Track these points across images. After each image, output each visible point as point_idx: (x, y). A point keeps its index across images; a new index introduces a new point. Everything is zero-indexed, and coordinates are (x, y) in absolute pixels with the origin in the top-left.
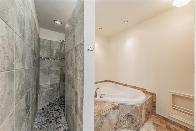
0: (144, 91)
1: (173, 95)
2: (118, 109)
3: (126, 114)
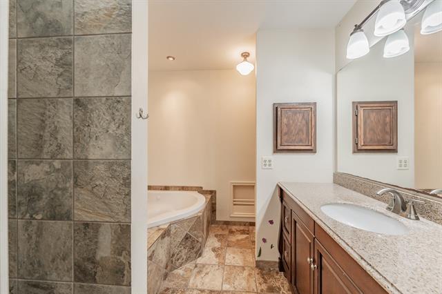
0: (200, 190)
1: (234, 186)
2: (169, 235)
3: (183, 237)
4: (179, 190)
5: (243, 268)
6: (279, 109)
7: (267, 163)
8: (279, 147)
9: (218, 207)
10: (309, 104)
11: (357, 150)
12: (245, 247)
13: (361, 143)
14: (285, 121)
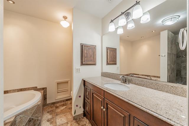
0: (35, 89)
1: (58, 83)
3: (27, 121)
4: (18, 91)
5: (67, 123)
6: (83, 46)
7: (78, 70)
8: (83, 63)
9: (48, 96)
10: (94, 46)
11: (108, 64)
12: (66, 112)
13: (109, 61)
14: (85, 51)
